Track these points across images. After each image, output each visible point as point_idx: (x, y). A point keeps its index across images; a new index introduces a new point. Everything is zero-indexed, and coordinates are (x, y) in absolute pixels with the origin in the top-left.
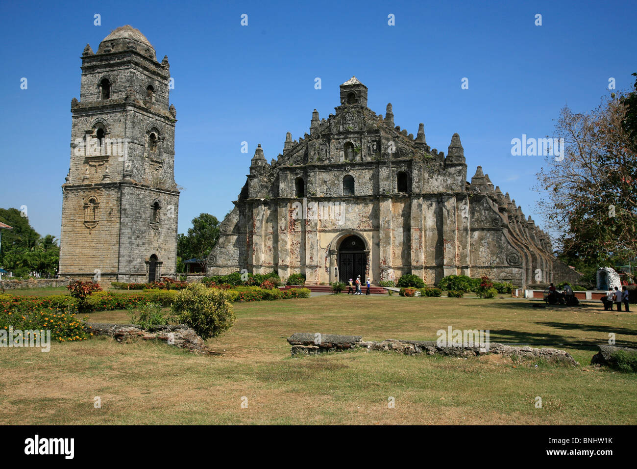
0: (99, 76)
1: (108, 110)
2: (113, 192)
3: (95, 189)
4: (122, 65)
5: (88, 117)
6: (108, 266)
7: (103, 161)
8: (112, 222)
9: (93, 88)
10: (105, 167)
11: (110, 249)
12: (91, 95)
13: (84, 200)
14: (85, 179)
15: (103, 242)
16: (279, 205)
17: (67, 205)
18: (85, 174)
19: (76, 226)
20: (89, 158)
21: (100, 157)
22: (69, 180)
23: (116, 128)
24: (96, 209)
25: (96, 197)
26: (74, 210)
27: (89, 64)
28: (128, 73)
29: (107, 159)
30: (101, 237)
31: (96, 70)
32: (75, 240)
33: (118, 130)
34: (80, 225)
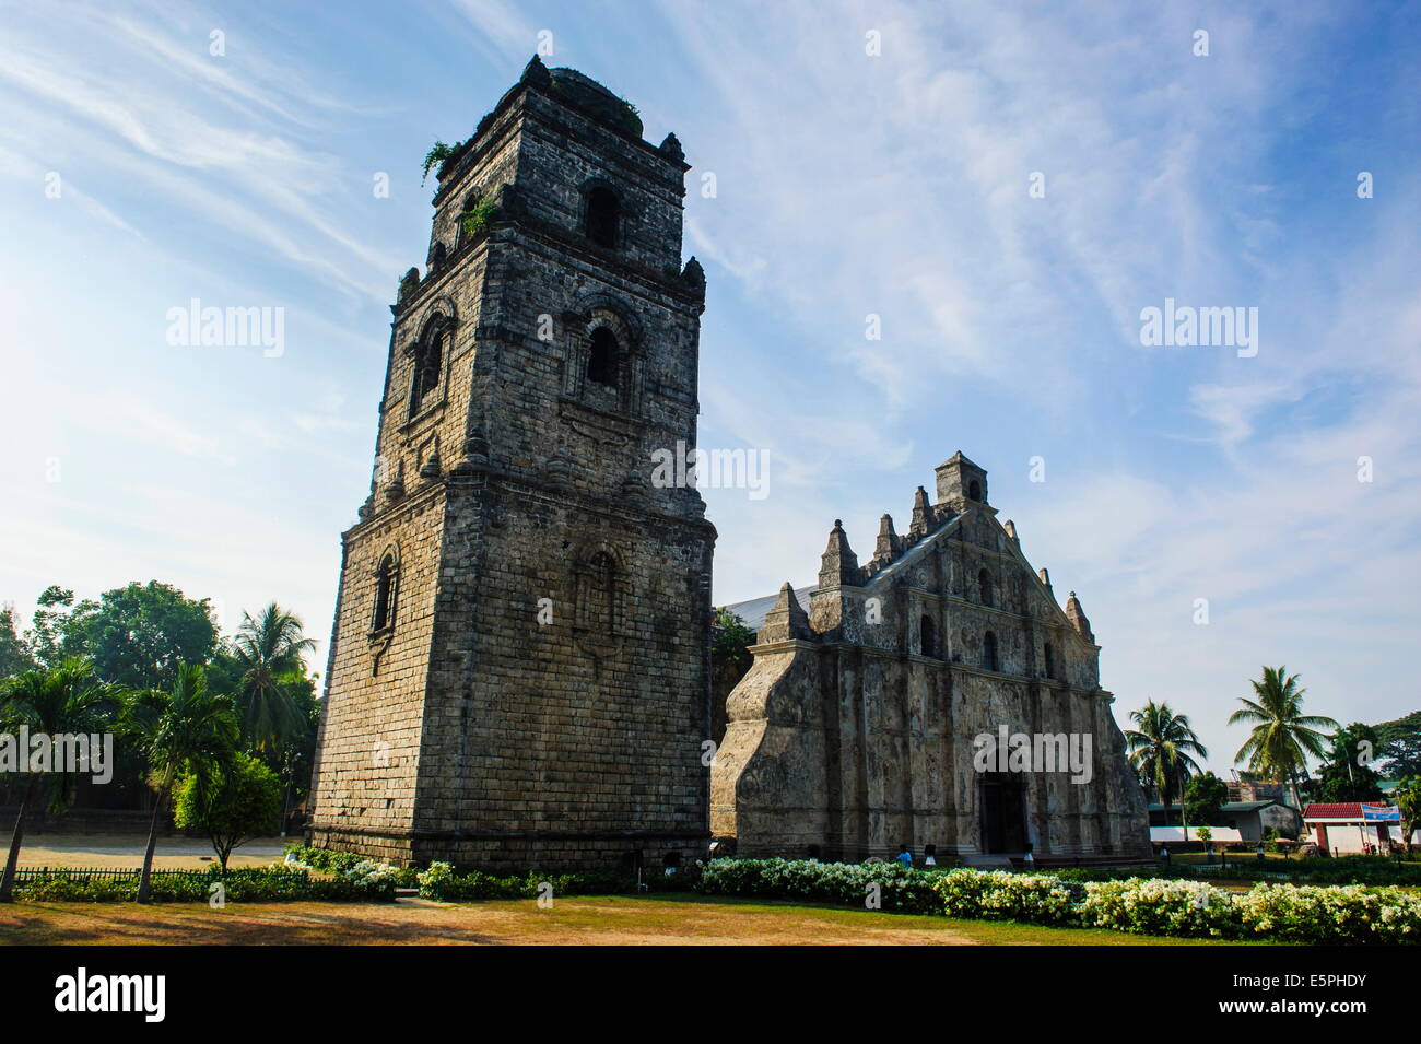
0: (583, 169)
1: (637, 287)
2: (676, 549)
3: (615, 522)
4: (657, 186)
5: (567, 273)
6: (663, 808)
7: (621, 435)
8: (673, 649)
9: (564, 191)
10: (628, 457)
11: (669, 744)
12: (555, 208)
13: (571, 547)
14: (558, 471)
15: (642, 717)
16: (911, 670)
17: (493, 548)
18: (555, 457)
19: (537, 641)
20: (577, 406)
21: (614, 418)
22: (487, 455)
23: (663, 353)
24: (617, 595)
25: (616, 550)
26: (529, 577)
27: (551, 115)
28: (672, 215)
29: (635, 435)
30: (637, 697)
31: (574, 146)
32: (531, 695)
33: (669, 360)
34: (554, 639)
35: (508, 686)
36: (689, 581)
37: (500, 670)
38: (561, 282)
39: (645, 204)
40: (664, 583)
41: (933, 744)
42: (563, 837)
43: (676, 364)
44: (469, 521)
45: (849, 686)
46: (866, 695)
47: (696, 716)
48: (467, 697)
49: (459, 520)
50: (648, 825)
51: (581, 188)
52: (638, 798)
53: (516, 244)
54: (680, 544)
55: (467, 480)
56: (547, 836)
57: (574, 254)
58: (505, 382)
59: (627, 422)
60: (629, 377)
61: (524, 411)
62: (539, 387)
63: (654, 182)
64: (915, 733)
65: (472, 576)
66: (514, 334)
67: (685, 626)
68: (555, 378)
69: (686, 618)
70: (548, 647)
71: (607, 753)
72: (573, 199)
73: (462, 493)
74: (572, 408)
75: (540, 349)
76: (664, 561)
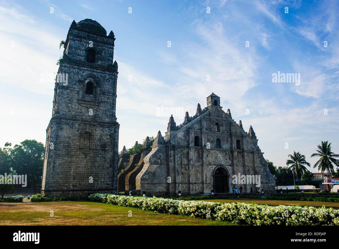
1: (99, 71)
2: (107, 129)
3: (90, 125)
4: (106, 45)
5: (80, 71)
6: (102, 184)
7: (94, 105)
8: (105, 151)
9: (81, 51)
10: (96, 110)
11: (104, 171)
12: (78, 56)
13: (79, 131)
14: (77, 115)
15: (98, 165)
16: (190, 150)
17: (60, 133)
18: (77, 112)
19: (71, 151)
20: (82, 100)
21: (92, 102)
22: (60, 114)
23: (106, 85)
24: (91, 140)
25: (91, 131)
26: (69, 138)
27: (77, 34)
28: (111, 51)
29: (98, 105)
30: (96, 161)
31: (83, 40)
32: (69, 162)
33: (107, 86)
34: (75, 151)
35: (64, 161)
36: (110, 136)
37: (62, 158)
38: (78, 73)
39: (103, 50)
40: (103, 137)
41: (198, 167)
42: (77, 190)
43: (109, 87)
44: (55, 128)
45: (172, 154)
46: (176, 157)
47: (112, 164)
48: (54, 164)
49: (53, 128)
50: (98, 188)
51: (85, 50)
52: (96, 182)
53: (66, 67)
54: (108, 128)
55: (54, 120)
56: (73, 190)
57: (82, 66)
58: (64, 97)
59: (95, 102)
60: (96, 92)
61: (69, 103)
62: (73, 97)
63: (105, 44)
64: (191, 165)
65: (55, 139)
67: (109, 145)
68: (77, 95)
70: (73, 152)
71: (88, 173)
72: (83, 53)
73: (54, 122)
74: (81, 101)
75: (73, 89)
76: (104, 132)
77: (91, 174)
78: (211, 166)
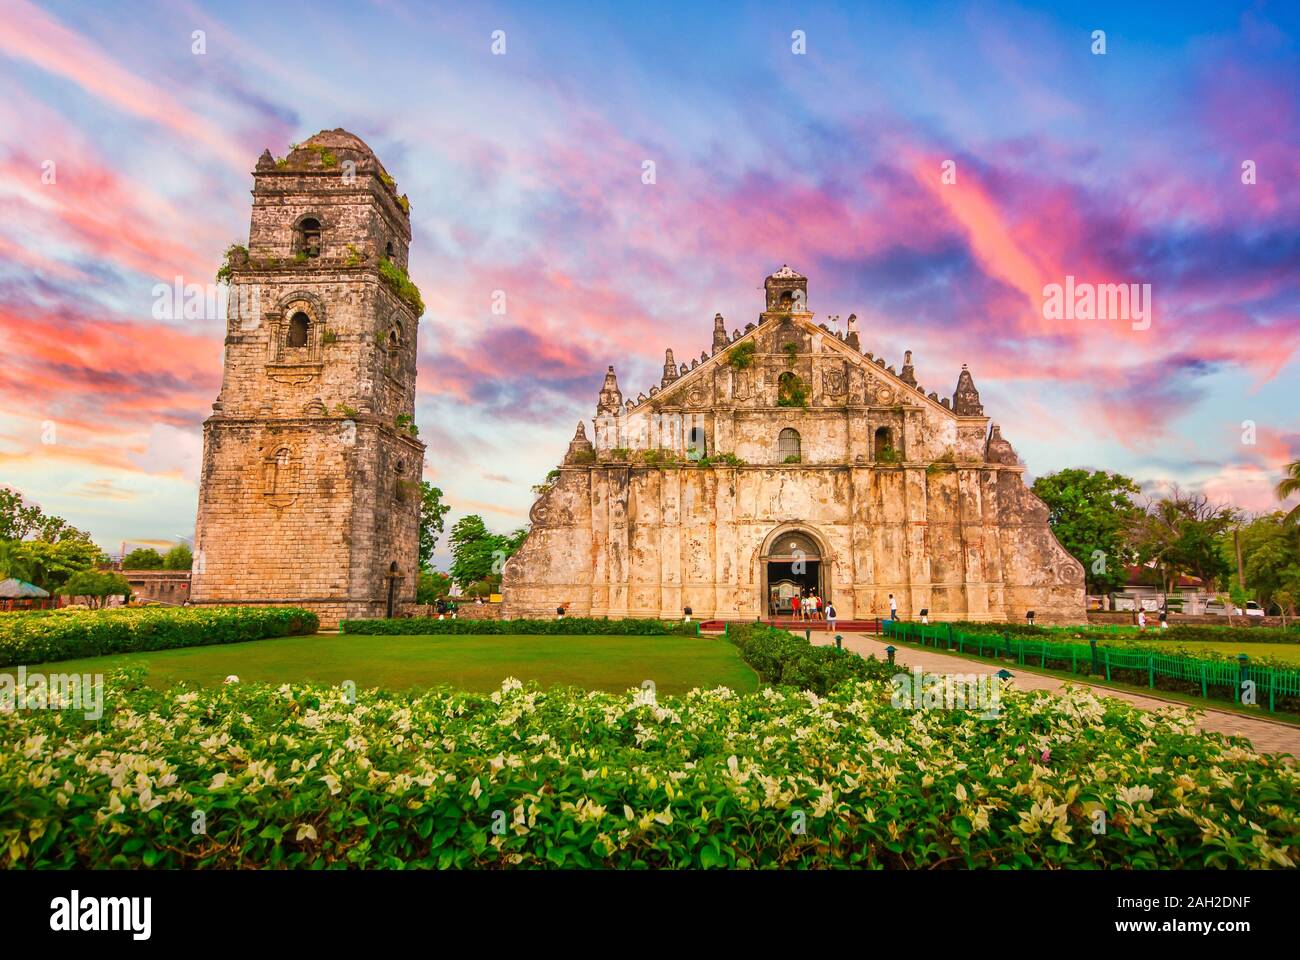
0: (295, 212)
1: (321, 278)
2: (335, 437)
3: (292, 429)
4: (350, 197)
5: (272, 288)
7: (308, 375)
9: (281, 233)
10: (313, 387)
11: (327, 550)
12: (275, 247)
13: (264, 450)
14: (264, 408)
15: (310, 537)
17: (218, 459)
18: (264, 400)
19: (243, 503)
20: (277, 367)
21: (302, 366)
22: (222, 410)
23: (340, 314)
24: (292, 471)
25: (292, 445)
26: (238, 470)
27: (271, 187)
29: (317, 373)
30: (306, 526)
31: (288, 200)
32: (240, 532)
33: (344, 317)
34: (253, 501)
35: (228, 529)
36: (344, 454)
37: (221, 521)
38: (268, 296)
39: (340, 215)
40: (326, 458)
41: (698, 532)
47: (348, 533)
49: (206, 448)
50: (311, 595)
51: (292, 226)
52: (305, 581)
53: (238, 285)
54: (338, 433)
55: (206, 426)
57: (275, 275)
58: (235, 366)
59: (311, 366)
60: (312, 338)
61: (247, 379)
62: (255, 363)
63: (347, 195)
65: (206, 475)
66: (238, 338)
67: (341, 481)
68: (264, 354)
69: (342, 476)
70: (249, 506)
72: (286, 236)
73: (206, 434)
74: (276, 370)
75: (254, 340)
76: (327, 445)
77: (292, 560)
78: (753, 528)
